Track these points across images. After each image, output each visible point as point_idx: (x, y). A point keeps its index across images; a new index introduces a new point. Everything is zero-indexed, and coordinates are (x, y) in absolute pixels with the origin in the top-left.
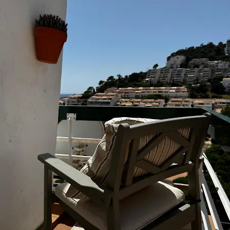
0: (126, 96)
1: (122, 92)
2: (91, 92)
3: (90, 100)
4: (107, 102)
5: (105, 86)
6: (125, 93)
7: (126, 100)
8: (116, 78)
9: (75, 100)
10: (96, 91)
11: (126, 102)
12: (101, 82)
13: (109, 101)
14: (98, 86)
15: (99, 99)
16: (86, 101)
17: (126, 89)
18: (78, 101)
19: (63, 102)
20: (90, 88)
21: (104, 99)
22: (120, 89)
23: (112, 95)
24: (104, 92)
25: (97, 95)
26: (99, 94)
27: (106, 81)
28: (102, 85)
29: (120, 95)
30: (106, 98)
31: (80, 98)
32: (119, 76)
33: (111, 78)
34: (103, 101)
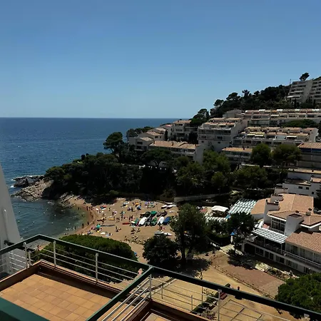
0: (256, 123)
1: (250, 117)
2: (202, 116)
3: (202, 127)
4: (226, 131)
5: (223, 108)
6: (255, 117)
7: (256, 128)
8: (241, 95)
9: (181, 127)
10: (210, 114)
11: (256, 131)
12: (218, 102)
13: (230, 129)
14: (214, 107)
15: (214, 127)
16: (196, 129)
17: (255, 111)
18: (185, 130)
19: (165, 130)
20: (202, 111)
21: (222, 126)
22: (247, 111)
23: (234, 121)
24: (222, 117)
25: (212, 121)
26: (215, 119)
27: (225, 100)
28: (219, 106)
29: (246, 121)
30: (224, 124)
31: (187, 124)
32: (246, 92)
33: (234, 95)
34: (220, 129)
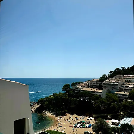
0: (129, 81)
1: (126, 78)
2: (104, 78)
3: (104, 82)
4: (115, 84)
5: (113, 74)
6: (128, 78)
7: (129, 83)
8: (121, 69)
9: (95, 82)
10: (107, 77)
11: (129, 84)
12: (111, 72)
13: (117, 83)
14: (109, 74)
15: (110, 82)
16: (102, 83)
17: (128, 76)
18: (97, 83)
19: (88, 83)
20: (104, 75)
21: (113, 82)
22: (124, 76)
23: (119, 80)
24: (113, 78)
25: (109, 80)
26: (110, 79)
27: (114, 71)
28: (111, 73)
29: (124, 80)
30: (114, 81)
31: (98, 81)
32: (123, 68)
33: (118, 69)
34: (113, 83)
